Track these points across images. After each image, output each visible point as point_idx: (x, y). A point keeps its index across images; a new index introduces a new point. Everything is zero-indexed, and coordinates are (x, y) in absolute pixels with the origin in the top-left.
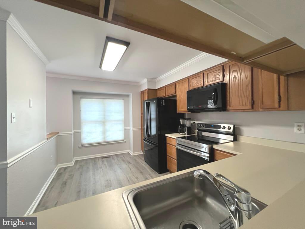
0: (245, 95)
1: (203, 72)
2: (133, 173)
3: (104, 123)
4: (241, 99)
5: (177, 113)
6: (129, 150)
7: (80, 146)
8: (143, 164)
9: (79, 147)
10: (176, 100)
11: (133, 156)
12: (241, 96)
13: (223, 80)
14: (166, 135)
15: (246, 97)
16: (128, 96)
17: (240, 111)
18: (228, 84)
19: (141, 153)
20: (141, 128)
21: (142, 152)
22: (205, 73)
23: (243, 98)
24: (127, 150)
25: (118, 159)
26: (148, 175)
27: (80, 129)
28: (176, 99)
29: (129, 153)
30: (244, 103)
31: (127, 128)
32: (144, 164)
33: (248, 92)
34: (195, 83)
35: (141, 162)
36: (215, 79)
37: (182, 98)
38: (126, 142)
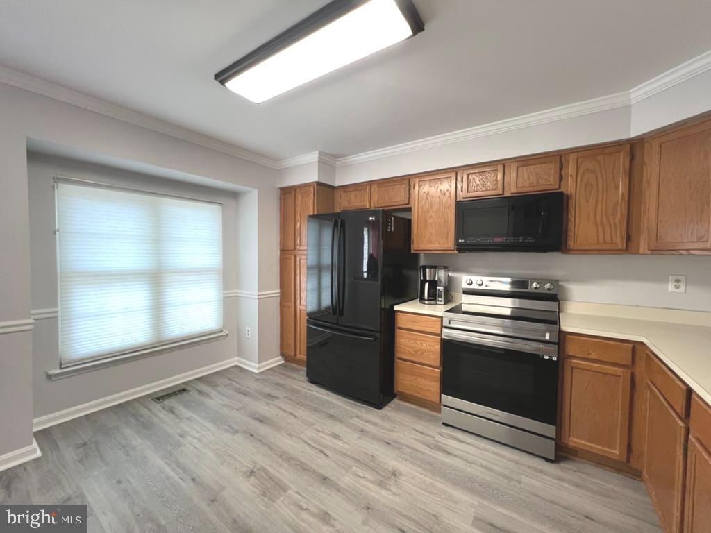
0: (612, 222)
1: (503, 162)
2: (313, 424)
3: (156, 278)
4: (600, 229)
5: (412, 252)
6: (236, 358)
7: (58, 371)
8: (312, 391)
9: (49, 377)
10: (409, 221)
11: (258, 373)
12: (602, 224)
13: (560, 188)
14: (397, 308)
15: (613, 226)
16: (235, 195)
17: (596, 252)
18: (571, 195)
19: (280, 360)
20: (279, 291)
21: (280, 357)
22: (506, 164)
23: (607, 228)
24: (232, 360)
25: (219, 393)
26: (355, 419)
27: (56, 306)
28: (409, 218)
29: (236, 366)
30: (608, 239)
31: (234, 292)
32: (316, 391)
33: (619, 216)
34: (478, 185)
35: (303, 387)
36: (538, 181)
37: (431, 217)
38: (227, 335)
